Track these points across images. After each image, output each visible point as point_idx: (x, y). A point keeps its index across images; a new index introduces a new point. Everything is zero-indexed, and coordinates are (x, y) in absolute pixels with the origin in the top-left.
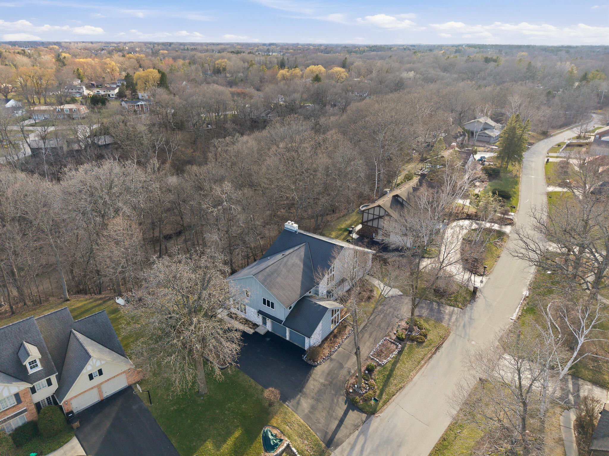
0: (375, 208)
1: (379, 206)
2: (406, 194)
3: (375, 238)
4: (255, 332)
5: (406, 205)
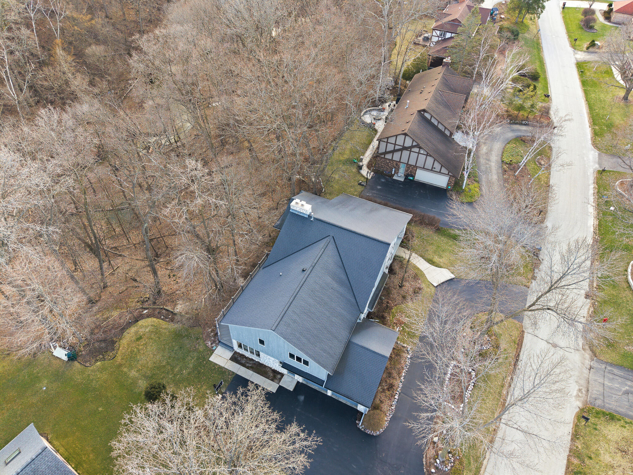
0: (399, 137)
1: (405, 134)
3: (394, 174)
4: (280, 388)
5: (436, 123)
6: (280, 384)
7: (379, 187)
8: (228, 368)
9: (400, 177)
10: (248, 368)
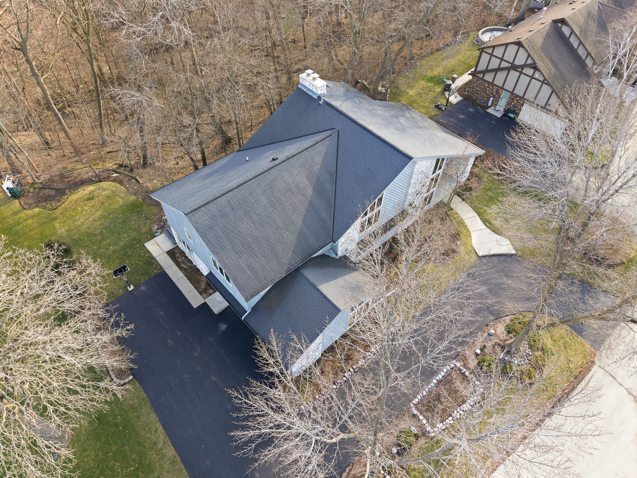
0: (510, 47)
1: (519, 44)
2: (581, 20)
3: (491, 106)
4: (205, 304)
5: (575, 45)
6: (206, 300)
7: (461, 116)
8: (159, 261)
9: (497, 111)
10: (181, 269)
